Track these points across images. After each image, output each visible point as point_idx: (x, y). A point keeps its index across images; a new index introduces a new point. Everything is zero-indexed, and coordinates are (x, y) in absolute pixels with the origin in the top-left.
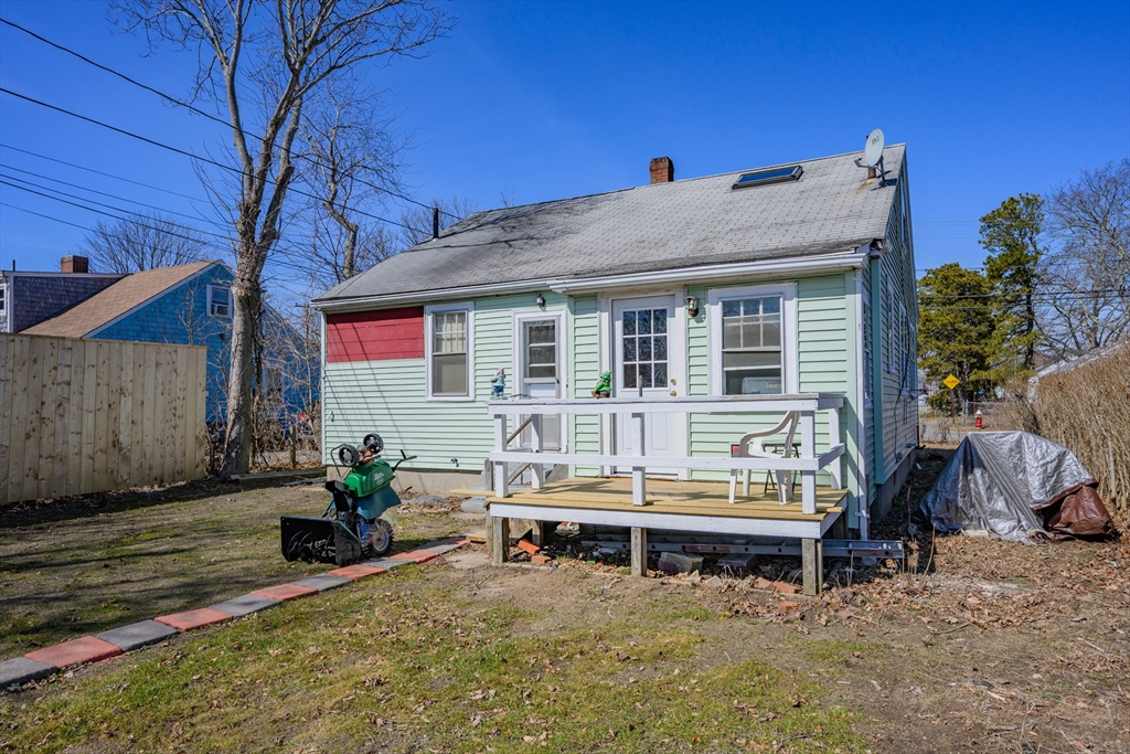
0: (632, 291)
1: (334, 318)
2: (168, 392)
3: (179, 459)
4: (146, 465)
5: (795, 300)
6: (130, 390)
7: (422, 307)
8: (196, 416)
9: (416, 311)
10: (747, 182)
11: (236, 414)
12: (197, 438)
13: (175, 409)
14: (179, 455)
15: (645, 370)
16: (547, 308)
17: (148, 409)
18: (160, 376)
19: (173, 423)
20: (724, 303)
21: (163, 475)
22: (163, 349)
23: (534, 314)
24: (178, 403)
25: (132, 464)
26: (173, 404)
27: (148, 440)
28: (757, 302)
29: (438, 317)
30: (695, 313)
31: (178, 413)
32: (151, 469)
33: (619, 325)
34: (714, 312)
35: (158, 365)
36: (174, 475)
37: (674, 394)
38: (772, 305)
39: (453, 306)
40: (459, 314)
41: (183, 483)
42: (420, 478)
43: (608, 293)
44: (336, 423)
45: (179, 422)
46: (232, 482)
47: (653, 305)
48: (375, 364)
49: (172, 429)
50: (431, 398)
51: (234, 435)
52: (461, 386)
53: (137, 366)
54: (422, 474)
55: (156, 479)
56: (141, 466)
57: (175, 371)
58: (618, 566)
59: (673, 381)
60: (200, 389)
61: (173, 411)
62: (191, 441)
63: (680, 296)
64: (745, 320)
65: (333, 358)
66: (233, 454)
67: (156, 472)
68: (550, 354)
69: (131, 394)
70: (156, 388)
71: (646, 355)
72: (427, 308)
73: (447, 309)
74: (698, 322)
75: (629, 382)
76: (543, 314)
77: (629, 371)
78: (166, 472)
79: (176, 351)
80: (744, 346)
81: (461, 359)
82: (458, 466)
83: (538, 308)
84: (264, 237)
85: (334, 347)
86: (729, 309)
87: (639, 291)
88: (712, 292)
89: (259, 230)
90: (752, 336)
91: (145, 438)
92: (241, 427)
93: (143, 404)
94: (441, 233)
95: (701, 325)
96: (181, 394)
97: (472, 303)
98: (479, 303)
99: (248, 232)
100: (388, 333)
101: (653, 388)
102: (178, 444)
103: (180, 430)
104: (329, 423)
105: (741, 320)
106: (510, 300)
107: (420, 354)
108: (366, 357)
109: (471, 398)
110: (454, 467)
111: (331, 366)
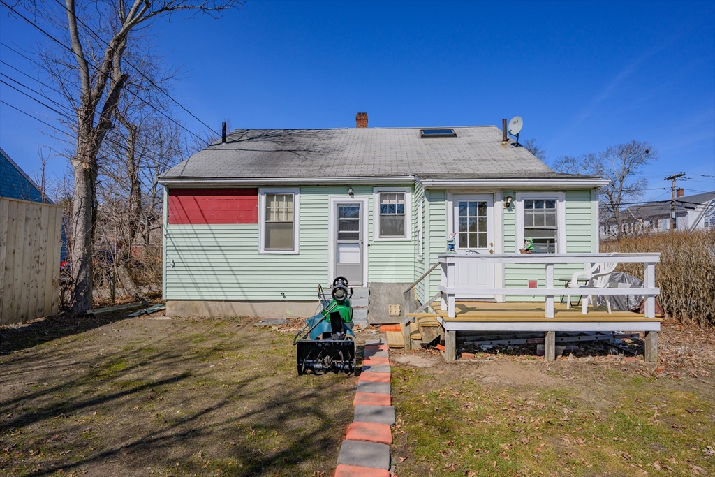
0: (468, 190)
1: (174, 191)
2: (33, 243)
3: (40, 299)
4: (15, 306)
5: (565, 202)
6: (5, 241)
7: (257, 189)
8: (53, 263)
9: (253, 191)
10: (426, 134)
11: (82, 262)
12: (53, 281)
13: (38, 257)
14: (40, 295)
15: (473, 237)
16: (355, 196)
17: (18, 256)
18: (28, 230)
19: (37, 269)
20: (525, 201)
21: (28, 313)
22: (31, 207)
23: (345, 199)
24: (41, 253)
25: (4, 304)
26: (37, 253)
27: (18, 284)
28: (542, 202)
29: (270, 197)
30: (508, 206)
31: (41, 260)
32: (19, 309)
33: (457, 209)
34: (519, 206)
35: (27, 219)
36: (35, 312)
37: (491, 252)
38: (551, 204)
39: (282, 190)
40: (286, 196)
41: (42, 319)
42: (252, 306)
43: (453, 190)
44: (176, 268)
45: (41, 268)
46: (88, 316)
47: (479, 200)
48: (213, 226)
49: (36, 274)
50: (262, 251)
51: (81, 278)
52: (288, 243)
53: (11, 220)
54: (253, 304)
55: (22, 317)
56: (11, 306)
57: (40, 225)
58: (519, 355)
59: (492, 244)
60: (57, 241)
61: (37, 259)
62: (49, 283)
63: (498, 195)
64: (536, 211)
65: (173, 220)
66: (82, 294)
67: (23, 311)
68: (355, 225)
69: (6, 244)
70: (25, 239)
71: (473, 228)
72: (261, 190)
73: (278, 191)
74: (509, 211)
75: (463, 244)
76: (353, 200)
77: (463, 238)
78: (30, 311)
79: (41, 209)
80: (536, 225)
81: (289, 226)
82: (284, 297)
83: (348, 196)
84: (102, 125)
85: (175, 213)
86: (528, 205)
87: (473, 190)
88: (518, 194)
89: (97, 120)
90: (539, 220)
91: (15, 282)
92: (87, 272)
93: (14, 252)
94: (227, 139)
95: (511, 212)
96: (43, 245)
97: (298, 189)
98: (303, 189)
99: (88, 120)
100: (224, 205)
101: (478, 248)
102: (40, 286)
103: (41, 276)
104: (171, 268)
105: (534, 211)
106: (331, 189)
107: (256, 221)
108: (206, 221)
109: (296, 251)
110: (282, 298)
111: (172, 227)
